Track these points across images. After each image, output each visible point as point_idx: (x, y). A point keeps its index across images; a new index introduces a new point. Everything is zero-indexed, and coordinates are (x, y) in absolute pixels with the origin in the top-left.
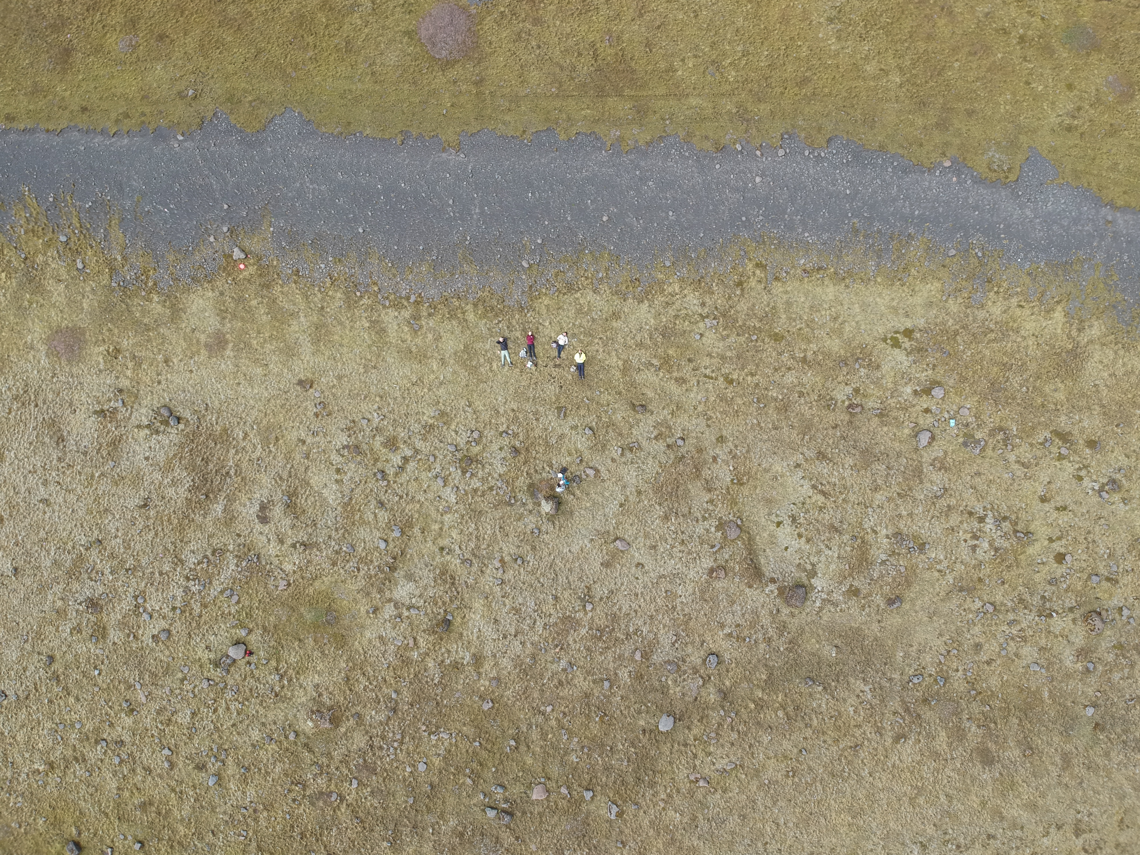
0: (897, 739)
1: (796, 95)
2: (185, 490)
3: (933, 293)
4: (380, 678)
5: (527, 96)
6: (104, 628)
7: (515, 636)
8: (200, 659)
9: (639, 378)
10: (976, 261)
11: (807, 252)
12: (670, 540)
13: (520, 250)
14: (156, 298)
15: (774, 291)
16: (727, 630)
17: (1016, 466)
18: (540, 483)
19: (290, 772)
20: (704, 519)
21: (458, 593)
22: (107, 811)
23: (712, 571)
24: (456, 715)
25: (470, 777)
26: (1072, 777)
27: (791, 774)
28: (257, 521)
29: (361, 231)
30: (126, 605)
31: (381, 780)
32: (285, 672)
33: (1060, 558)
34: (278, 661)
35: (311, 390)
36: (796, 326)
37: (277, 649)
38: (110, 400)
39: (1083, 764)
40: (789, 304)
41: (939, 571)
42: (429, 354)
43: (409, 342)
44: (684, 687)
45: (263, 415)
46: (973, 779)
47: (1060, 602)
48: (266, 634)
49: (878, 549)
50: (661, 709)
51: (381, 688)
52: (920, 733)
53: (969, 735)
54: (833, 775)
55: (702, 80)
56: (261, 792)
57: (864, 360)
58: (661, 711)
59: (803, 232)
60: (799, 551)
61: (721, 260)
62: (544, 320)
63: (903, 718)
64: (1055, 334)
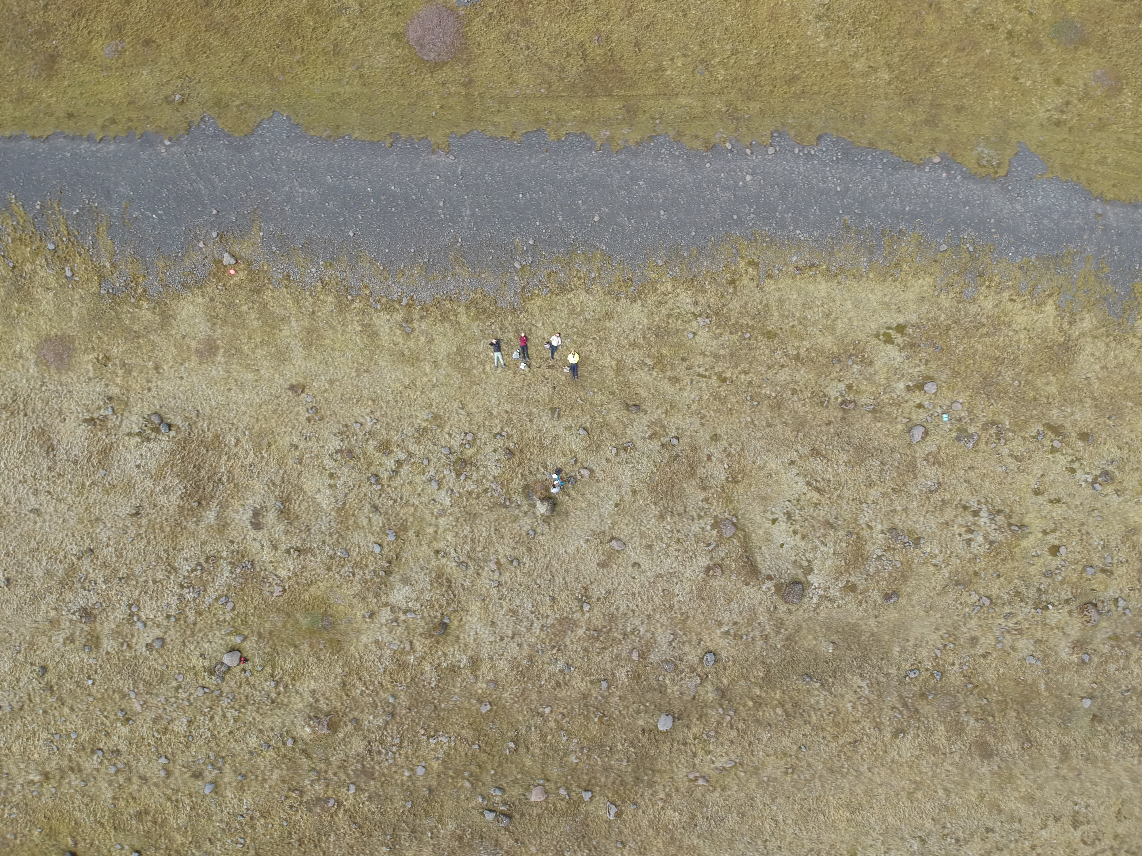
0: (896, 734)
1: (785, 93)
2: (177, 498)
3: (925, 288)
4: (376, 682)
5: (516, 97)
6: (98, 638)
7: (512, 638)
8: (194, 667)
9: (633, 378)
10: (968, 255)
11: (799, 249)
12: (665, 540)
13: (512, 252)
14: (145, 305)
15: (766, 289)
16: (724, 628)
17: (1010, 460)
18: (535, 484)
19: (287, 778)
20: (700, 517)
21: (455, 596)
22: (103, 821)
23: (708, 569)
24: (454, 718)
25: (468, 780)
26: (1071, 769)
27: (790, 771)
28: (250, 527)
29: (351, 234)
30: (120, 614)
31: (379, 785)
32: (281, 679)
33: (1054, 550)
34: (273, 668)
35: (302, 395)
36: (788, 323)
37: (272, 655)
38: (99, 408)
39: (1082, 756)
40: (781, 301)
41: (935, 565)
42: (422, 357)
43: (401, 345)
44: (681, 686)
45: (255, 420)
46: (972, 773)
47: (1056, 594)
48: (261, 641)
49: (874, 544)
50: (659, 709)
51: (378, 693)
52: (918, 728)
53: (968, 728)
54: (832, 771)
55: (691, 79)
56: (258, 799)
57: (857, 357)
58: (660, 711)
59: (795, 229)
60: (795, 547)
61: (714, 258)
62: (536, 321)
63: (901, 713)
64: (1047, 328)
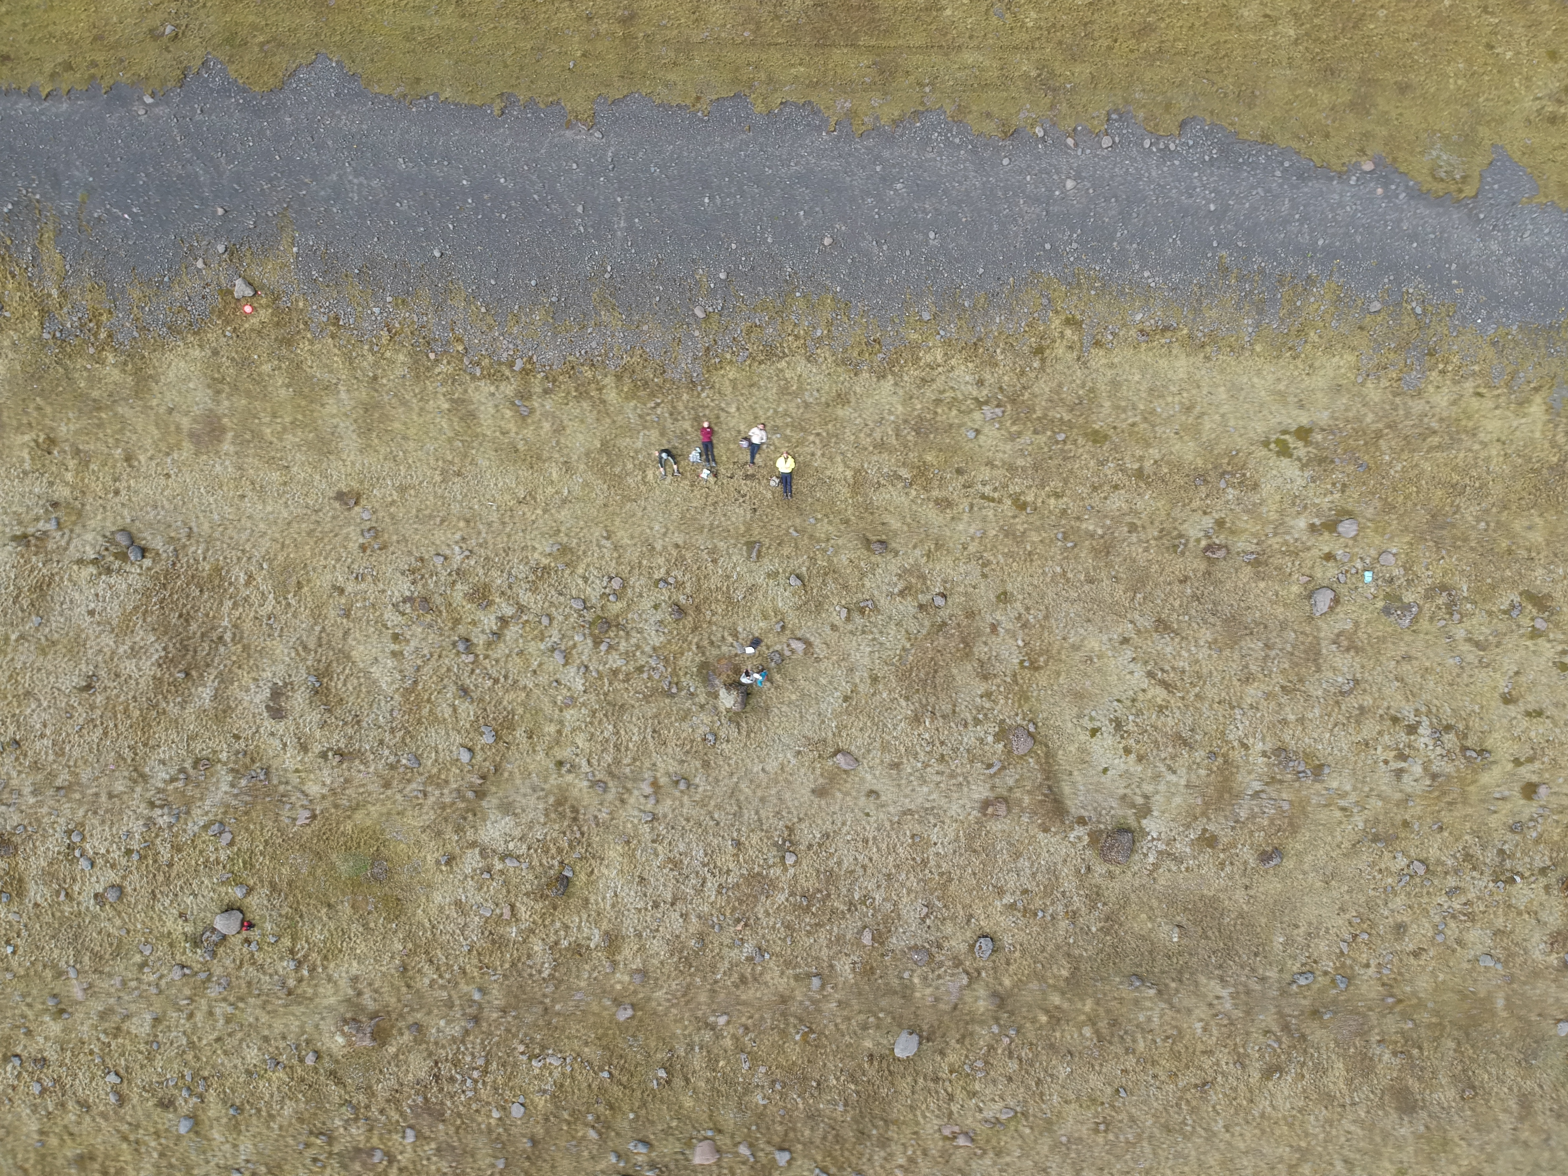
0: (1269, 1072)
1: (1132, 51)
2: (153, 664)
3: (1343, 371)
4: (456, 968)
5: (703, 42)
6: (21, 880)
7: (672, 904)
8: (170, 933)
9: (879, 498)
10: (1413, 320)
11: (1147, 301)
12: (922, 755)
13: (691, 290)
14: (111, 359)
15: (1092, 364)
16: (1008, 899)
17: (1467, 647)
18: (719, 661)
19: (306, 1115)
20: (977, 722)
21: (583, 834)
22: (27, 1166)
23: (986, 804)
24: (574, 1028)
25: (593, 1127)
26: (1535, 1130)
27: (1102, 1127)
28: (265, 714)
29: (437, 254)
30: (54, 844)
31: (451, 1132)
32: (305, 957)
33: (1530, 790)
34: (294, 939)
35: (356, 508)
36: (1125, 420)
37: (292, 919)
38: (37, 519)
39: (1551, 1110)
40: (1115, 384)
41: (1343, 809)
42: (546, 454)
43: (512, 434)
44: (937, 988)
45: (279, 546)
46: (1386, 1136)
47: (1527, 859)
48: (275, 895)
49: (1249, 773)
50: (899, 1023)
51: (457, 983)
52: (1303, 1064)
53: (1380, 1066)
54: (1168, 1130)
55: (983, 23)
56: (261, 1145)
57: (1234, 475)
58: (900, 1026)
59: (1142, 268)
60: (1126, 774)
61: (1011, 312)
62: (728, 404)
63: (1279, 1040)
64: (1532, 440)
